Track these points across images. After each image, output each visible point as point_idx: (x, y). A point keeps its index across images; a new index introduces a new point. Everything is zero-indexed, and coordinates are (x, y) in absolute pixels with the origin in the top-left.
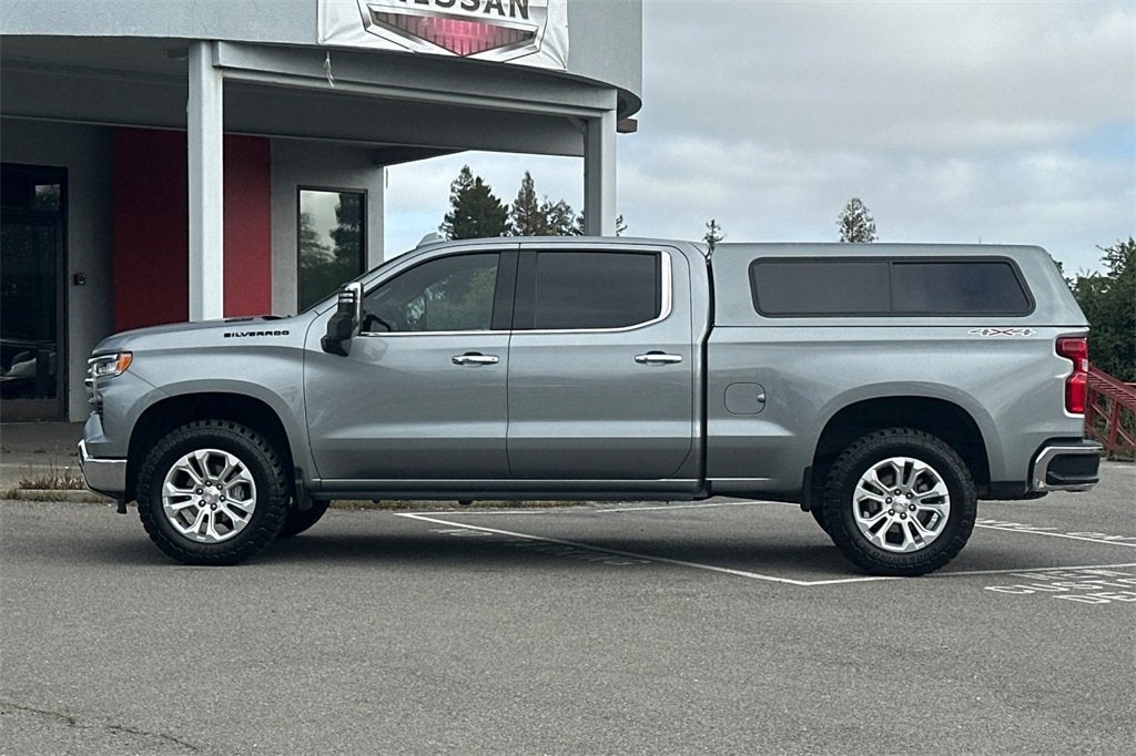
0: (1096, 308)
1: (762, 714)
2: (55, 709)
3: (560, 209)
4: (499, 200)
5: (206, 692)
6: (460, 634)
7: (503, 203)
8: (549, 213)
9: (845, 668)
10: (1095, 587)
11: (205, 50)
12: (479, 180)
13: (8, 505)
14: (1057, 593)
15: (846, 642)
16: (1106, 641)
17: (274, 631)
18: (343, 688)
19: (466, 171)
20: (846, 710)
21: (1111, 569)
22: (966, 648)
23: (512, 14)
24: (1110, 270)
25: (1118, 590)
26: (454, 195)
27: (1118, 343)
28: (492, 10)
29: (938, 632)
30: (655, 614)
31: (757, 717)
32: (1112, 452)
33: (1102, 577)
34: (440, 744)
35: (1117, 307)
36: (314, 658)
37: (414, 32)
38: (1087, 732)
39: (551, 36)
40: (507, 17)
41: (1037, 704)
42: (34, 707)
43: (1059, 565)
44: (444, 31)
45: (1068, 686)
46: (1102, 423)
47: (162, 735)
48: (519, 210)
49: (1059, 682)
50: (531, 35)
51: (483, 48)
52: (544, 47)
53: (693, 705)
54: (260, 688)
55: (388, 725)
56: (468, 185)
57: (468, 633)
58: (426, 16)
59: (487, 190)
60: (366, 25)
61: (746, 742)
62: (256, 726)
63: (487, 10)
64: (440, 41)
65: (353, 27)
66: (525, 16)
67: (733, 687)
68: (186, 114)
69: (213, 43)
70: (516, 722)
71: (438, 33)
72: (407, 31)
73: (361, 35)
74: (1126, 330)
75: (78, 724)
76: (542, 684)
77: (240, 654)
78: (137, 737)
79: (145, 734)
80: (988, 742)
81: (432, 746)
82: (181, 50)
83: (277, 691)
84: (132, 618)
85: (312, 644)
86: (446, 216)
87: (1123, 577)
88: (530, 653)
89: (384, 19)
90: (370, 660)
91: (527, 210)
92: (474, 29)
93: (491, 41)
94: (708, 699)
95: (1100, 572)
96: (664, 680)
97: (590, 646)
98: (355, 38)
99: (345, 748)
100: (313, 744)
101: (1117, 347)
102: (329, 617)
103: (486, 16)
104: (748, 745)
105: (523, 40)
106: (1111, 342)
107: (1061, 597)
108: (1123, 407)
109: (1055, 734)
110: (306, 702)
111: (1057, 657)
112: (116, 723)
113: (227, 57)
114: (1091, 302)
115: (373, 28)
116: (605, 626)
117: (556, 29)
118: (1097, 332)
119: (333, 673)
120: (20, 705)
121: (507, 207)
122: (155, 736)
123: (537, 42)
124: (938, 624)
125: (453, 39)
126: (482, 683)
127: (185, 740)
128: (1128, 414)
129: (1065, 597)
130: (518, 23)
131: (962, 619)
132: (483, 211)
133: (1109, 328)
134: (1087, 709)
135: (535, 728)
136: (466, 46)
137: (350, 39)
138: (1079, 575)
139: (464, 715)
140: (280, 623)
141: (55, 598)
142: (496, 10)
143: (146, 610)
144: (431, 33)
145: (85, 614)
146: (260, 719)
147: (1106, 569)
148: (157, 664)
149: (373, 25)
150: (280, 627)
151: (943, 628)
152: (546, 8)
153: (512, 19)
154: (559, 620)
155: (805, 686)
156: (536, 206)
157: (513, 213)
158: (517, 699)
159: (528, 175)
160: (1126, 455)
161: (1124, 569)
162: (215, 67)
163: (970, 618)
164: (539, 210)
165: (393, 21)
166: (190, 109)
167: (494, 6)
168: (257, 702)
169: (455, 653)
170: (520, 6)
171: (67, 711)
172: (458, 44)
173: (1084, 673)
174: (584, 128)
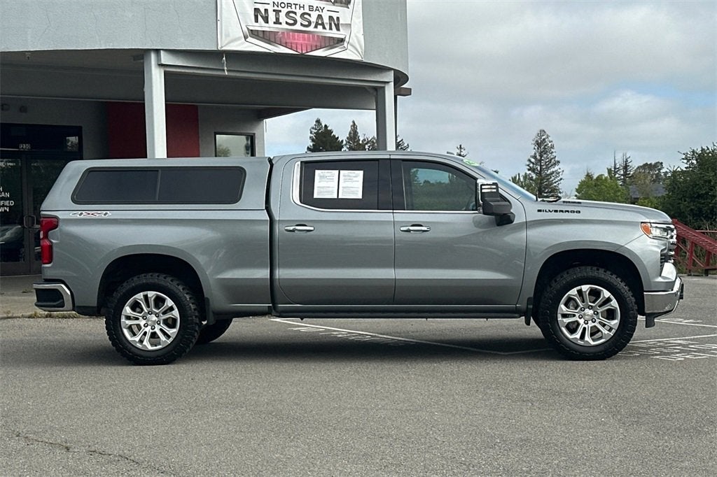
0: (679, 188)
1: (474, 433)
2: (59, 441)
3: (373, 142)
4: (338, 138)
5: (148, 428)
6: (300, 390)
7: (340, 139)
8: (367, 144)
9: (525, 403)
10: (675, 351)
11: (153, 56)
12: (326, 126)
13: (47, 321)
14: (653, 355)
15: (527, 387)
16: (681, 383)
17: (191, 391)
18: (229, 424)
19: (318, 121)
20: (523, 428)
21: (686, 340)
22: (597, 389)
23: (331, 29)
24: (686, 166)
25: (689, 352)
26: (312, 135)
27: (693, 207)
28: (319, 26)
29: (581, 380)
30: (415, 374)
31: (471, 434)
32: (690, 271)
33: (680, 345)
34: (282, 457)
35: (691, 187)
36: (213, 406)
37: (273, 40)
38: (666, 438)
39: (353, 40)
40: (328, 30)
41: (637, 422)
42: (47, 441)
43: (655, 338)
44: (291, 40)
45: (657, 410)
46: (684, 254)
47: (120, 456)
48: (349, 142)
49: (652, 408)
50: (342, 40)
51: (314, 48)
52: (350, 47)
53: (433, 429)
54: (179, 425)
55: (252, 445)
56: (320, 130)
57: (305, 388)
58: (281, 31)
59: (331, 132)
60: (246, 38)
61: (463, 450)
62: (175, 448)
63: (316, 27)
64: (289, 45)
65: (238, 39)
66: (338, 29)
67: (458, 417)
68: (144, 93)
69: (157, 51)
70: (328, 442)
71: (288, 41)
72: (269, 40)
73: (242, 44)
74: (697, 200)
75: (71, 450)
76: (345, 419)
77: (171, 405)
78: (105, 457)
79: (110, 455)
80: (608, 446)
81: (277, 458)
82: (140, 56)
83: (190, 427)
84: (110, 386)
85: (213, 398)
86: (308, 147)
87: (692, 344)
88: (341, 400)
89: (256, 34)
90: (246, 406)
91: (354, 142)
92: (309, 38)
93: (318, 44)
94: (443, 424)
95: (679, 342)
96: (417, 414)
97: (375, 395)
98: (239, 45)
99: (226, 461)
100: (207, 458)
101: (692, 210)
102: (225, 382)
103: (315, 30)
104: (464, 452)
105: (338, 43)
106: (688, 207)
107: (654, 357)
108: (696, 245)
109: (647, 440)
110: (206, 433)
111: (650, 393)
112: (93, 449)
113: (166, 59)
114: (676, 184)
115: (250, 39)
116: (385, 382)
117: (356, 36)
118: (680, 201)
119: (223, 415)
120: (39, 439)
121: (342, 141)
122: (115, 456)
123: (345, 44)
124: (582, 376)
125: (297, 44)
126: (310, 419)
127: (132, 458)
128: (699, 248)
129: (658, 357)
130: (334, 33)
131: (596, 372)
132: (328, 144)
133: (687, 199)
134: (668, 424)
135: (339, 445)
136: (304, 48)
137: (237, 46)
138: (666, 343)
139: (298, 439)
140: (195, 386)
141: (67, 375)
142: (321, 27)
143: (118, 381)
144: (283, 41)
145: (83, 384)
146: (178, 444)
147: (683, 340)
148: (122, 413)
149: (249, 38)
150: (195, 389)
151: (584, 378)
152: (350, 25)
153: (331, 31)
154: (359, 379)
155: (500, 415)
156: (359, 140)
157: (346, 145)
158: (330, 428)
159: (354, 122)
160: (699, 272)
161: (693, 340)
162: (159, 65)
163: (601, 372)
164: (361, 142)
165: (261, 35)
166: (146, 89)
167: (320, 24)
168: (178, 433)
169: (296, 401)
170: (335, 24)
171: (66, 443)
172: (299, 47)
173: (666, 403)
174: (375, 93)
